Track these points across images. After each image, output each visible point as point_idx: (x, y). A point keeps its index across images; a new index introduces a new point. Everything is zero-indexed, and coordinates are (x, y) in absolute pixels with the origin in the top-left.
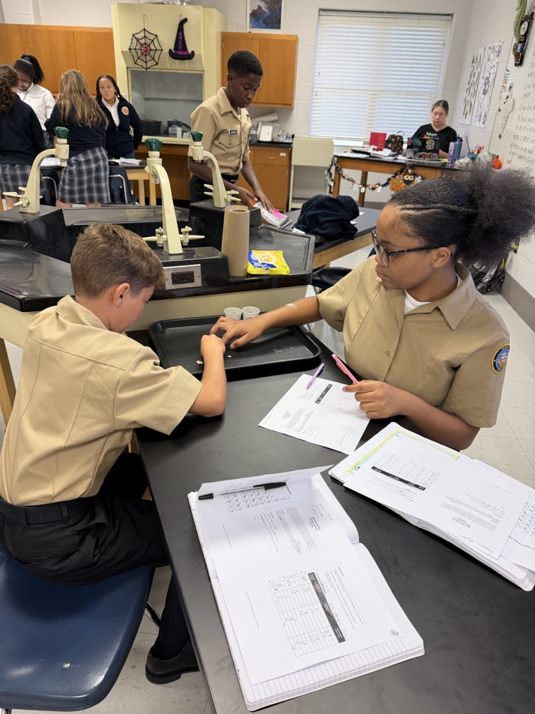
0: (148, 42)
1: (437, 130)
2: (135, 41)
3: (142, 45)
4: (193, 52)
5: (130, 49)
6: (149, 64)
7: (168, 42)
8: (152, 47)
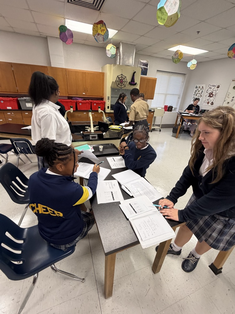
0: (123, 79)
1: (195, 106)
2: (118, 78)
3: (120, 80)
4: (136, 83)
5: (116, 81)
6: (122, 86)
7: (129, 79)
8: (124, 81)
